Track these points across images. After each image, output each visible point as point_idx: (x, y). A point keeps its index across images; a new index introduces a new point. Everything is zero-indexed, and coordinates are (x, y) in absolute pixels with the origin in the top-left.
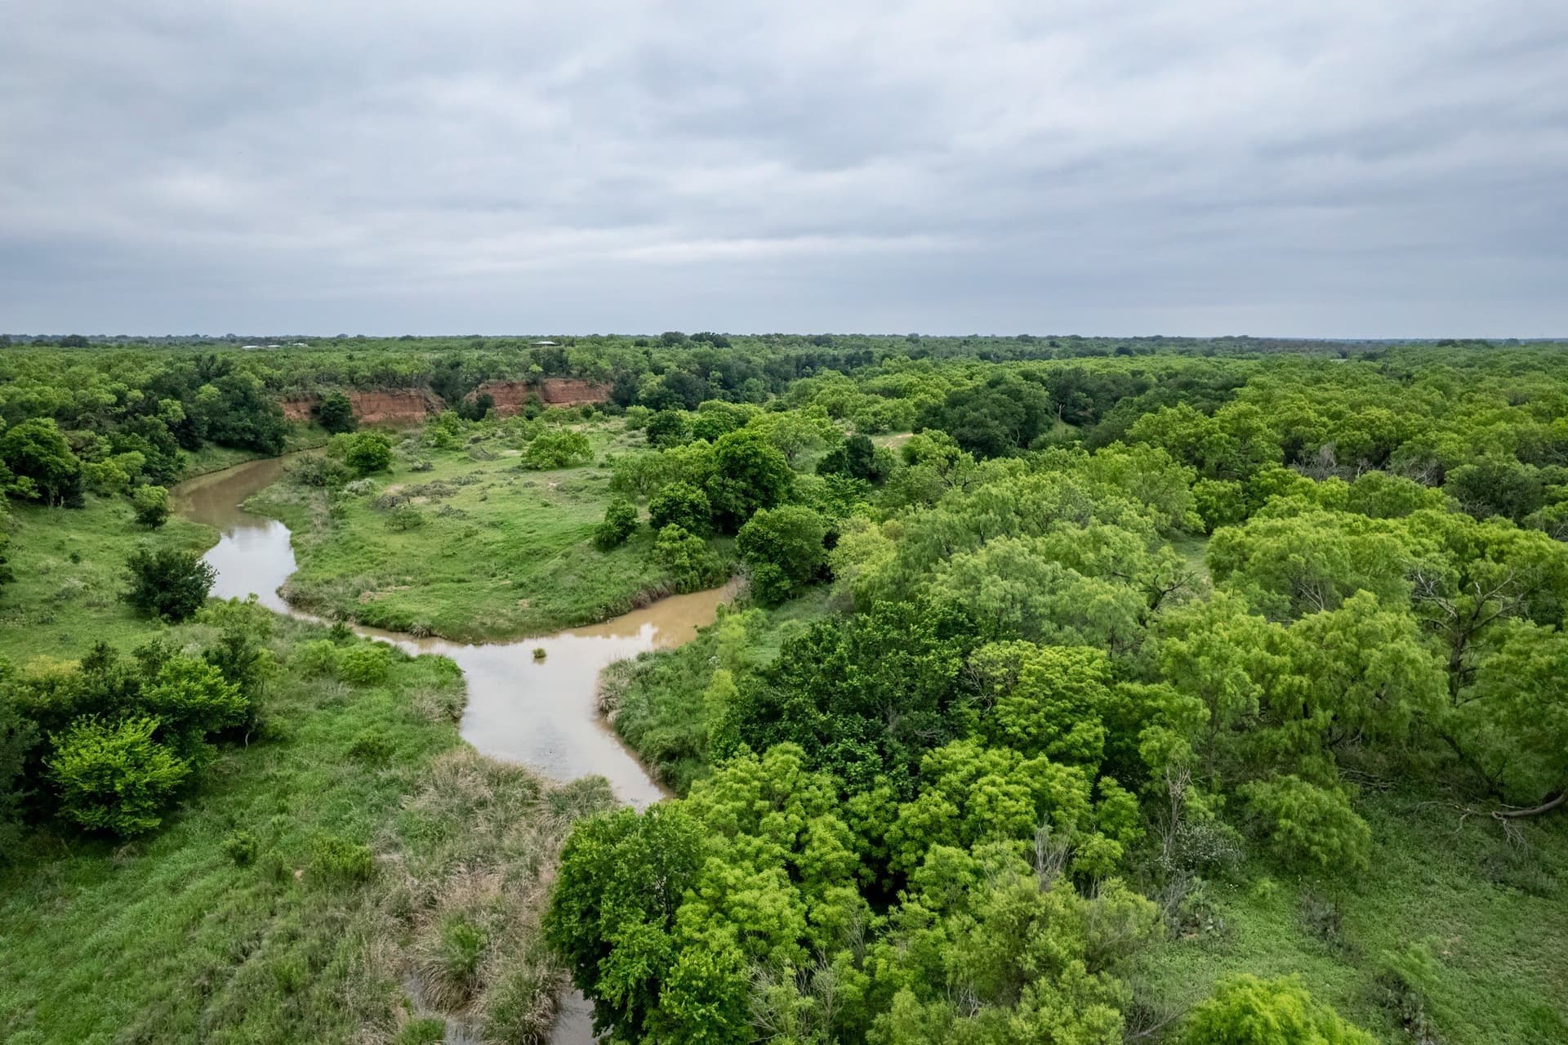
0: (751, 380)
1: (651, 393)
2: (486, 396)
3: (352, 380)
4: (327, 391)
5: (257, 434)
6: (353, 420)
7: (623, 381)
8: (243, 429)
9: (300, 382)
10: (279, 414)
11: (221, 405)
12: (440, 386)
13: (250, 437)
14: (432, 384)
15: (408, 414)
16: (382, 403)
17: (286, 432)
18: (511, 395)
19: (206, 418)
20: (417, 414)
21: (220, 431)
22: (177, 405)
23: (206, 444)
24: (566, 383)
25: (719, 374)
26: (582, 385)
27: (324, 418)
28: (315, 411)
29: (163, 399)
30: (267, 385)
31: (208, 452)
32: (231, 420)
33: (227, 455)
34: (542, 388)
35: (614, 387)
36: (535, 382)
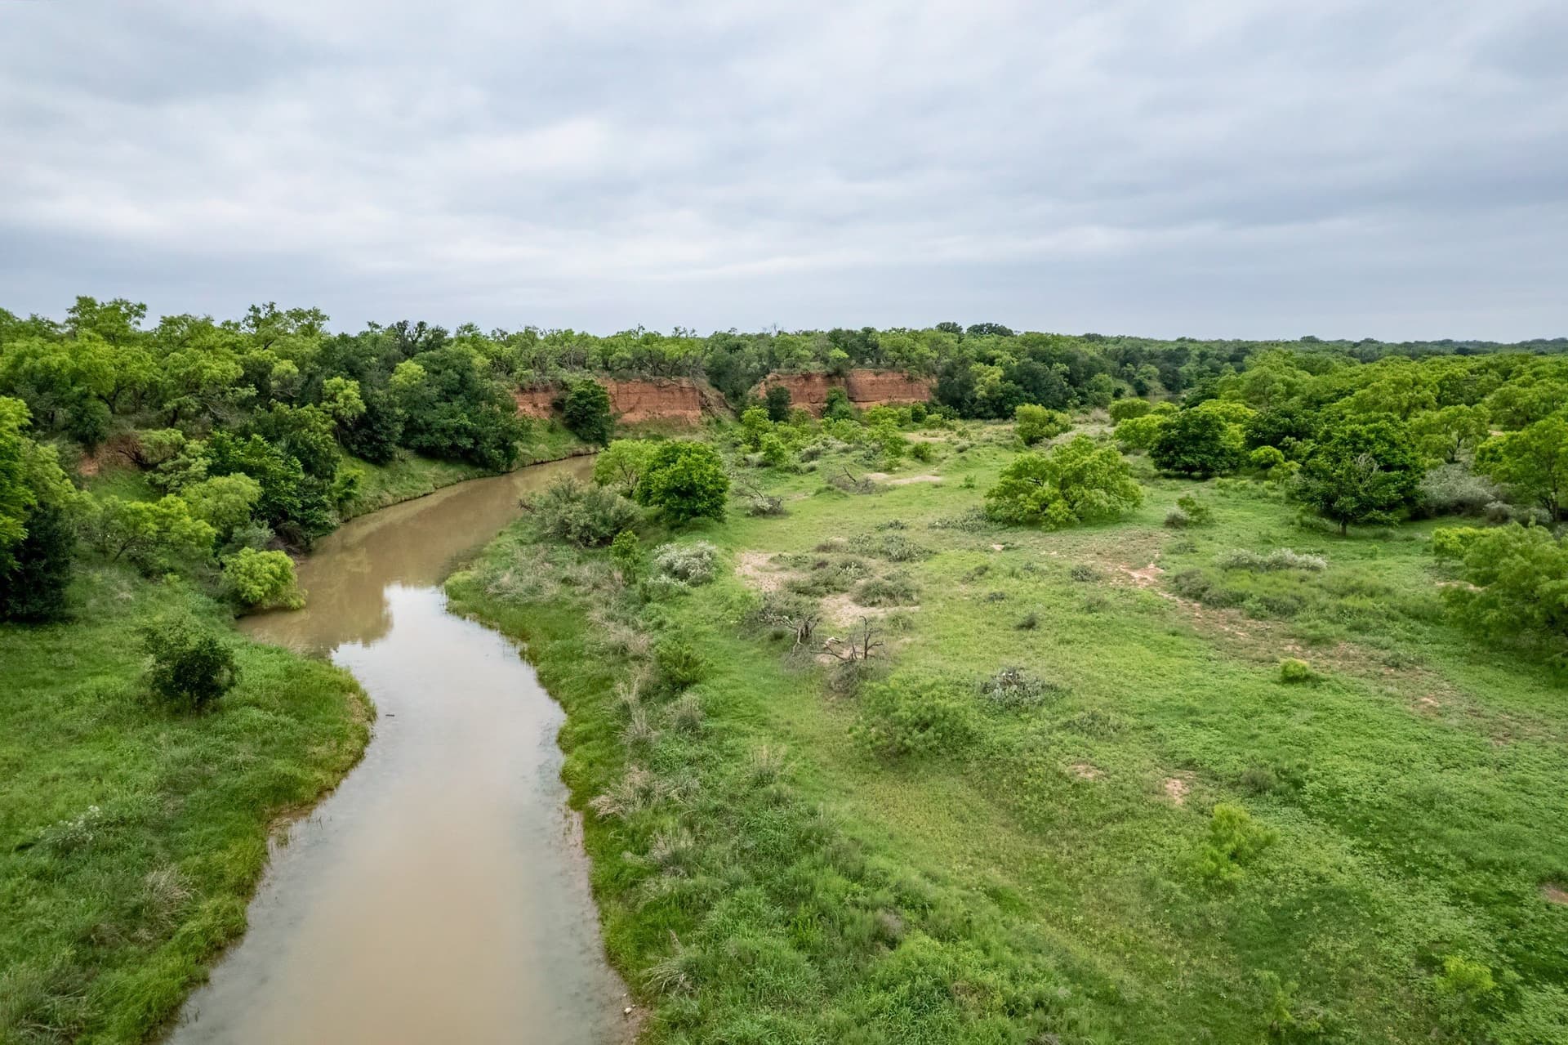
0: (1100, 376)
1: (991, 391)
2: (780, 390)
3: (605, 363)
4: (574, 378)
5: (477, 438)
6: (609, 419)
7: (949, 373)
8: (457, 431)
9: (537, 363)
10: (509, 408)
11: (426, 392)
12: (718, 375)
13: (467, 443)
14: (708, 373)
15: (678, 412)
16: (644, 397)
17: (519, 436)
18: (807, 390)
19: (399, 411)
20: (690, 413)
21: (422, 432)
22: (352, 388)
23: (401, 453)
24: (877, 375)
25: (1065, 368)
26: (897, 377)
27: (570, 416)
28: (558, 406)
29: (331, 376)
30: (494, 364)
31: (401, 466)
32: (439, 416)
33: (430, 471)
34: (846, 382)
35: (939, 382)
36: (838, 373)
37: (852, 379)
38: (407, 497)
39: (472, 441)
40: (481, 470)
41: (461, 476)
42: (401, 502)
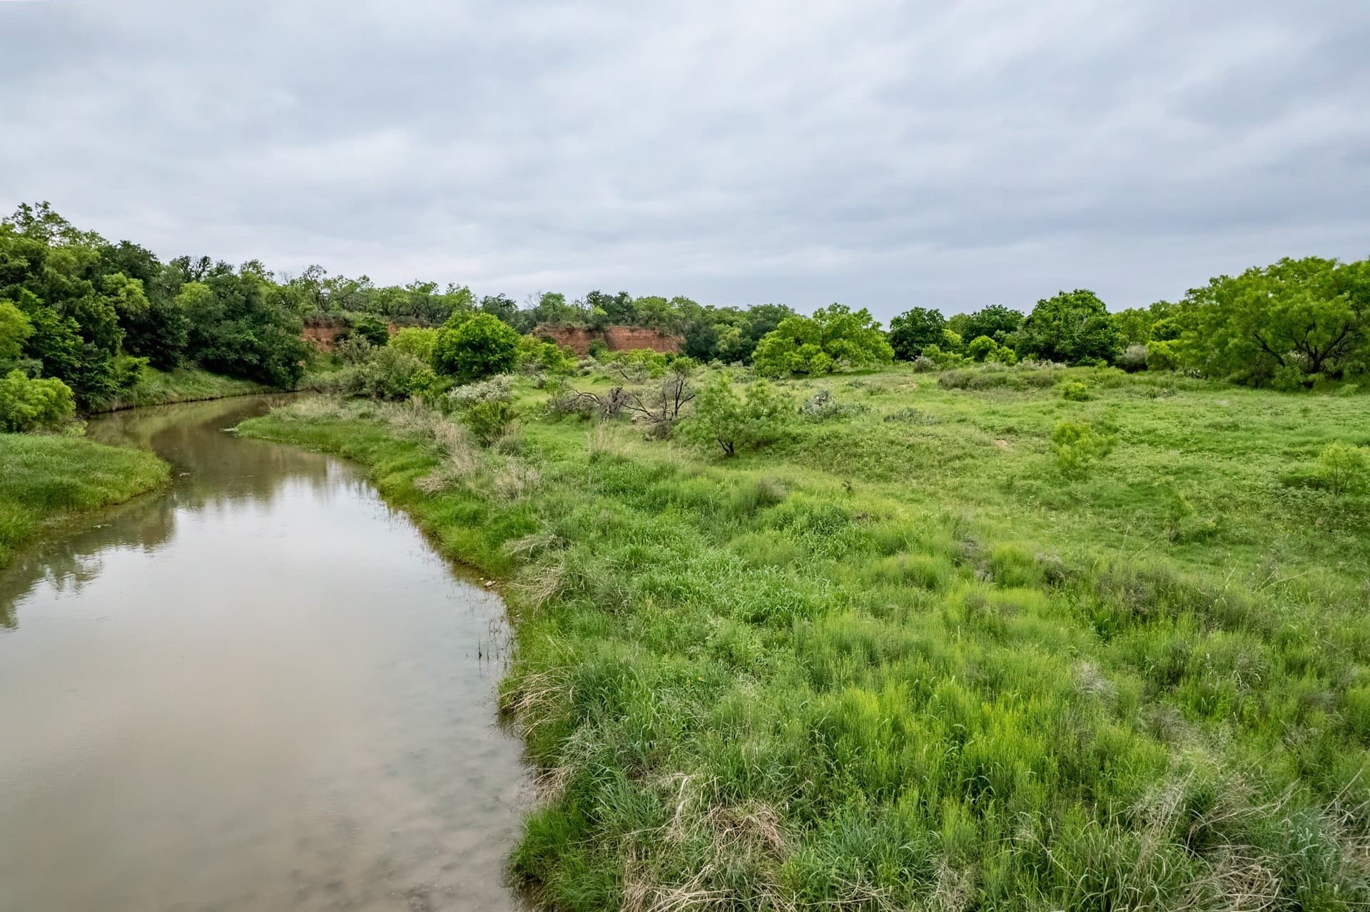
1: (732, 345)
3: (385, 307)
4: (356, 317)
7: (695, 331)
8: (243, 347)
11: (212, 310)
13: (253, 358)
17: (302, 359)
18: (570, 343)
19: (185, 320)
21: (207, 346)
22: (136, 286)
23: (185, 362)
24: (632, 331)
26: (650, 334)
29: (112, 273)
31: (186, 373)
33: (217, 383)
34: (605, 337)
35: (687, 338)
36: (598, 328)
37: (610, 334)
38: (193, 398)
39: (258, 357)
40: (266, 387)
41: (247, 390)
42: (187, 401)
